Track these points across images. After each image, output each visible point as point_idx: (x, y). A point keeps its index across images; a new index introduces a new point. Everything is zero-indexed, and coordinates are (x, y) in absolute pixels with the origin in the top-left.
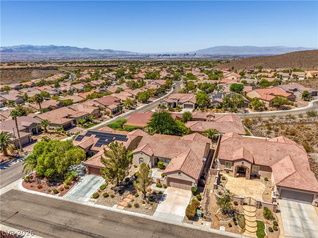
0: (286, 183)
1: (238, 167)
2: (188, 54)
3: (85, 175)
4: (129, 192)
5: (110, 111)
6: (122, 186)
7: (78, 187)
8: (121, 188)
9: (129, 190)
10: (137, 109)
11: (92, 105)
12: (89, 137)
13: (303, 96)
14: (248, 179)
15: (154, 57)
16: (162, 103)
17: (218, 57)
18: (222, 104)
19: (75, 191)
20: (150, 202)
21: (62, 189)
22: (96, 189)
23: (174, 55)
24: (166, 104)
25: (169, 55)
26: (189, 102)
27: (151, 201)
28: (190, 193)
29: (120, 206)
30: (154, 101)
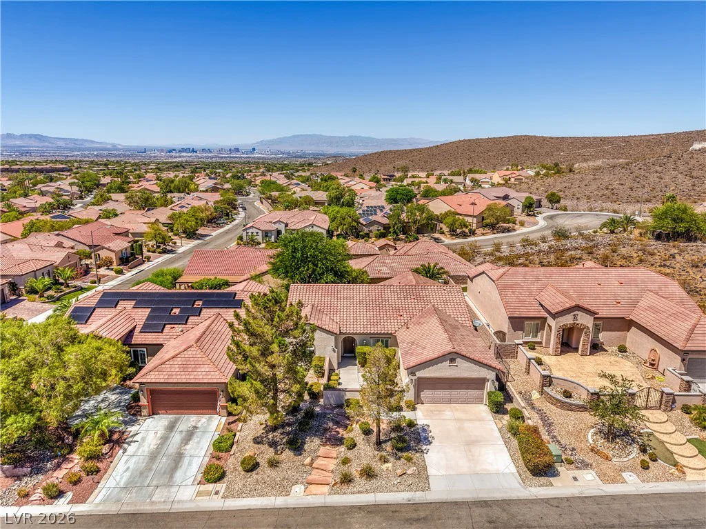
0: (698, 342)
1: (563, 330)
2: (237, 150)
3: (137, 420)
4: (317, 441)
5: (113, 256)
6: (288, 429)
7: (134, 460)
8: (288, 434)
9: (315, 435)
10: (180, 252)
11: (53, 243)
12: (114, 310)
13: (526, 206)
14: (586, 355)
15: (157, 154)
16: (248, 233)
17: (303, 158)
18: (386, 227)
19: (128, 474)
20: (400, 454)
21: (75, 479)
22: (199, 453)
23: (206, 151)
24: (257, 233)
25: (193, 151)
26: (312, 227)
27: (401, 450)
28: (484, 410)
29: (312, 487)
30: (214, 234)
